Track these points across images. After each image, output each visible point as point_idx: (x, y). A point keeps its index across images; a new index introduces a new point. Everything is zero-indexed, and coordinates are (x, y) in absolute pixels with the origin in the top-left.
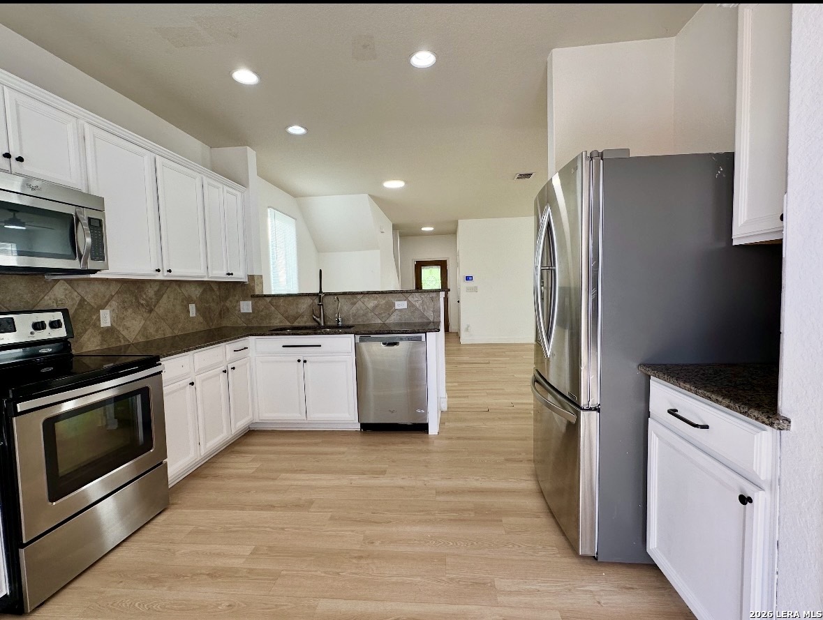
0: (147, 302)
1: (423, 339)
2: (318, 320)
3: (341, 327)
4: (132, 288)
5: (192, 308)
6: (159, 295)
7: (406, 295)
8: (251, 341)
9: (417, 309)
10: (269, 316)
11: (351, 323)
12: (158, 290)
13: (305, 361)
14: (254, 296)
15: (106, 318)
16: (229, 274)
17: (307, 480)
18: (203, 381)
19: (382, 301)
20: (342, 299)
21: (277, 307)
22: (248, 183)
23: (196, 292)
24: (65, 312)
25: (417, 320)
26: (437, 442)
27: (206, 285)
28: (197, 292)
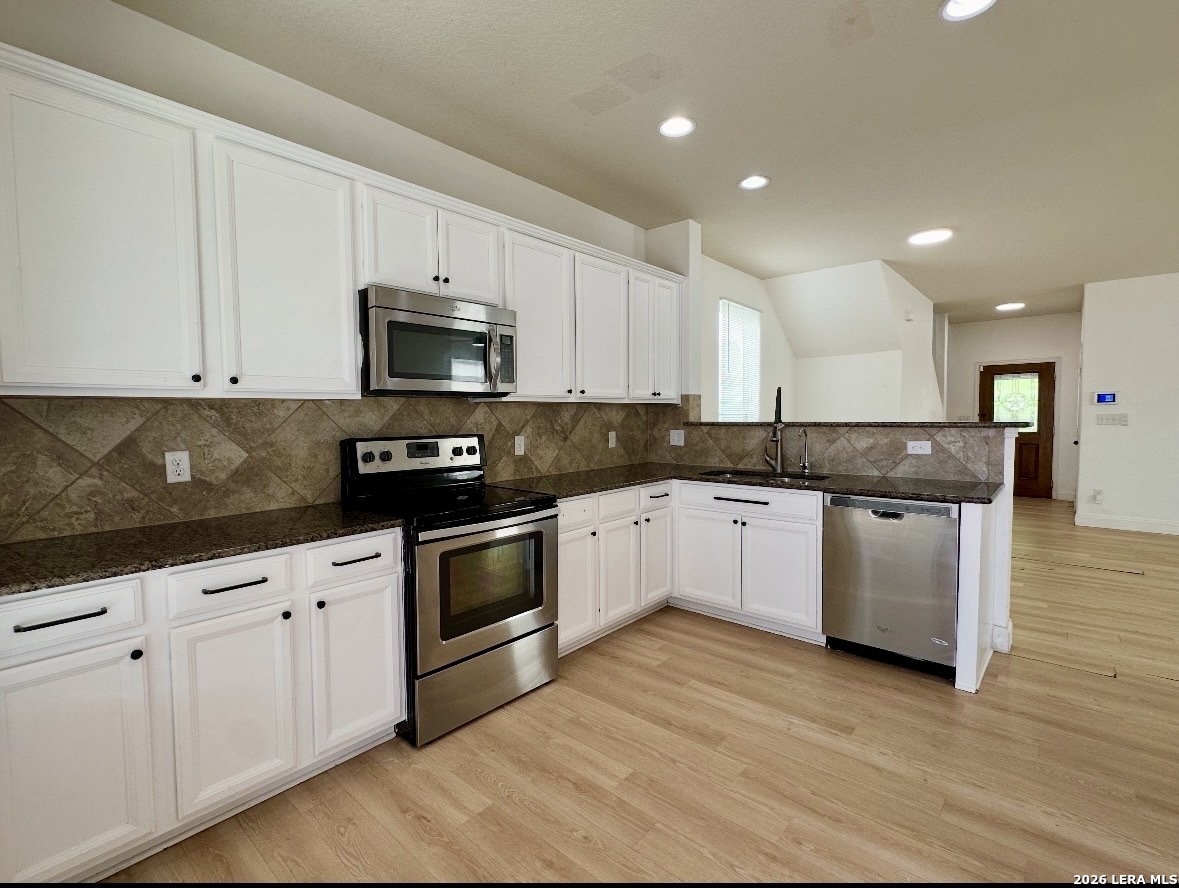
0: (563, 427)
1: (954, 514)
2: (773, 462)
3: (808, 478)
4: (547, 411)
5: (612, 435)
6: (575, 420)
7: (930, 430)
8: (675, 486)
9: (951, 456)
10: (705, 452)
11: (825, 472)
12: (575, 414)
13: (744, 524)
14: (688, 424)
15: (520, 446)
16: (654, 394)
17: (724, 701)
18: (608, 531)
19: (883, 439)
20: (812, 433)
21: (716, 440)
22: (688, 269)
23: (617, 417)
24: (481, 438)
25: (952, 477)
26: (969, 709)
27: (631, 409)
28: (619, 417)
